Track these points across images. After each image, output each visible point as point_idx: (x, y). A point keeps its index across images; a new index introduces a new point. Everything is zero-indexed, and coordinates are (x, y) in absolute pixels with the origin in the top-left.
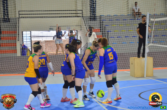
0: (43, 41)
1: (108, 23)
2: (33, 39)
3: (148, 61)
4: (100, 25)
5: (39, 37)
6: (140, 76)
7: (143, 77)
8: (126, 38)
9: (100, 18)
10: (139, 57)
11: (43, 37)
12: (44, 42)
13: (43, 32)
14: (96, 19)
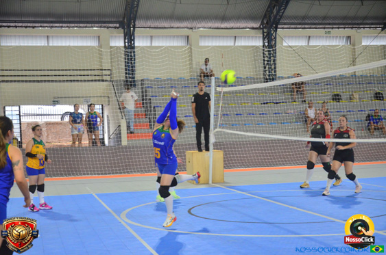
1: (155, 92)
2: (24, 120)
4: (143, 96)
5: (34, 115)
8: (187, 118)
9: (142, 84)
11: (41, 115)
12: (44, 125)
13: (42, 106)
14: (135, 85)
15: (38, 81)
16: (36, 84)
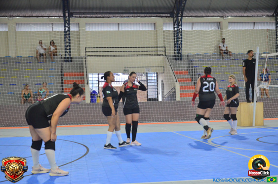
1: (199, 64)
9: (188, 58)
14: (181, 59)
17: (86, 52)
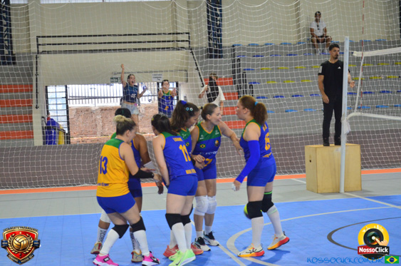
0: (97, 108)
2: (72, 104)
3: (348, 153)
5: (85, 98)
6: (331, 191)
7: (338, 193)
10: (326, 143)
11: (95, 98)
12: (99, 111)
13: (96, 86)
14: (220, 55)
15: (91, 51)
16: (88, 55)
17: (38, 45)
